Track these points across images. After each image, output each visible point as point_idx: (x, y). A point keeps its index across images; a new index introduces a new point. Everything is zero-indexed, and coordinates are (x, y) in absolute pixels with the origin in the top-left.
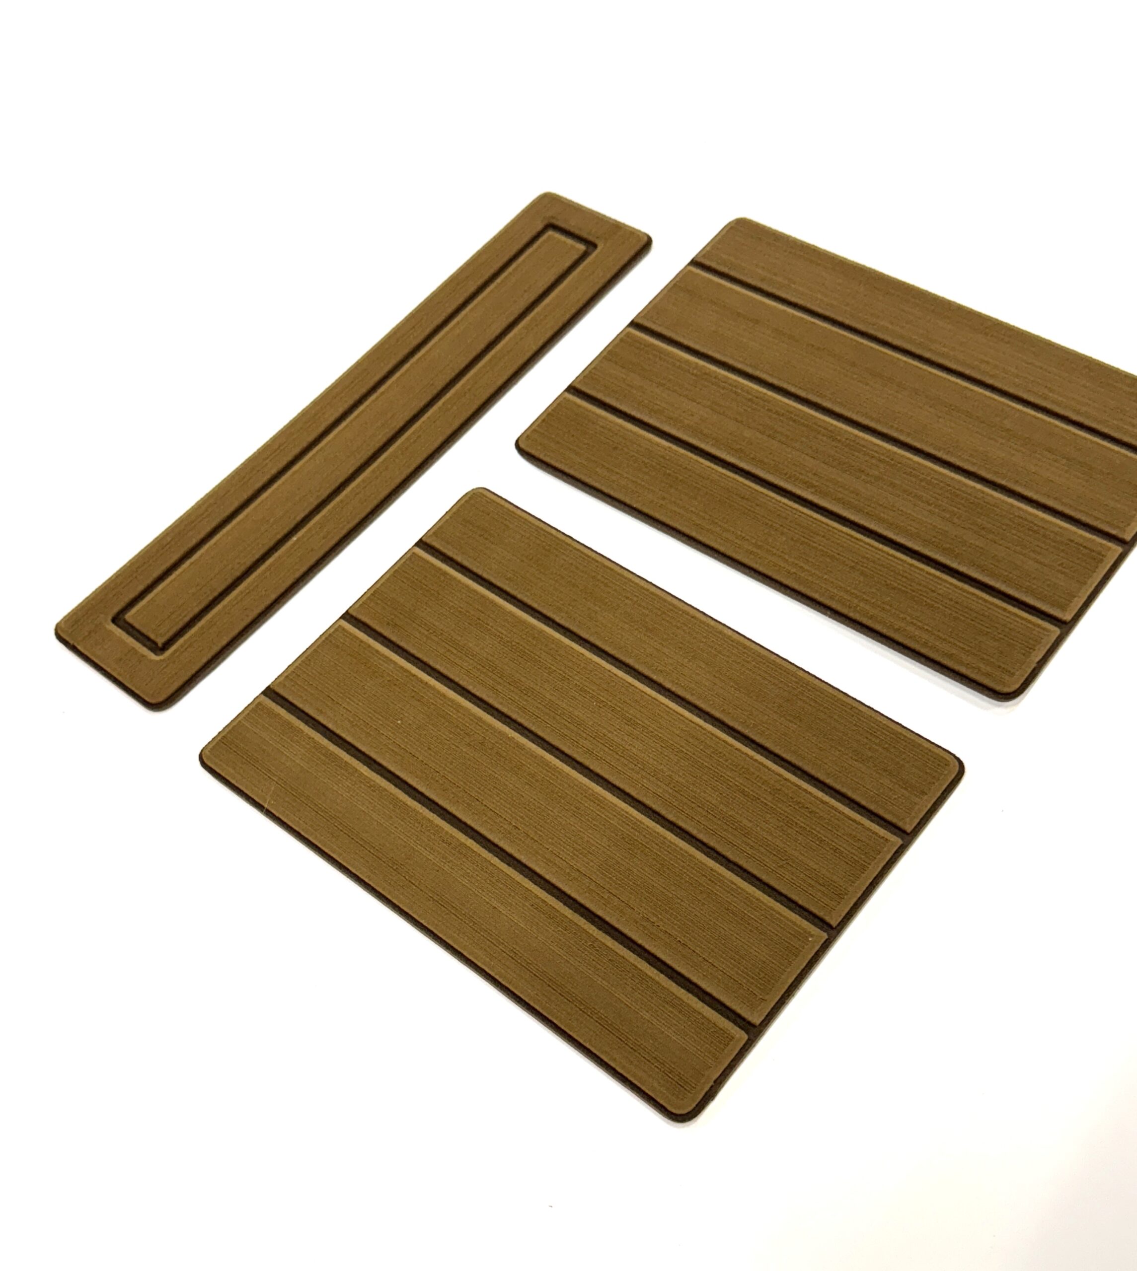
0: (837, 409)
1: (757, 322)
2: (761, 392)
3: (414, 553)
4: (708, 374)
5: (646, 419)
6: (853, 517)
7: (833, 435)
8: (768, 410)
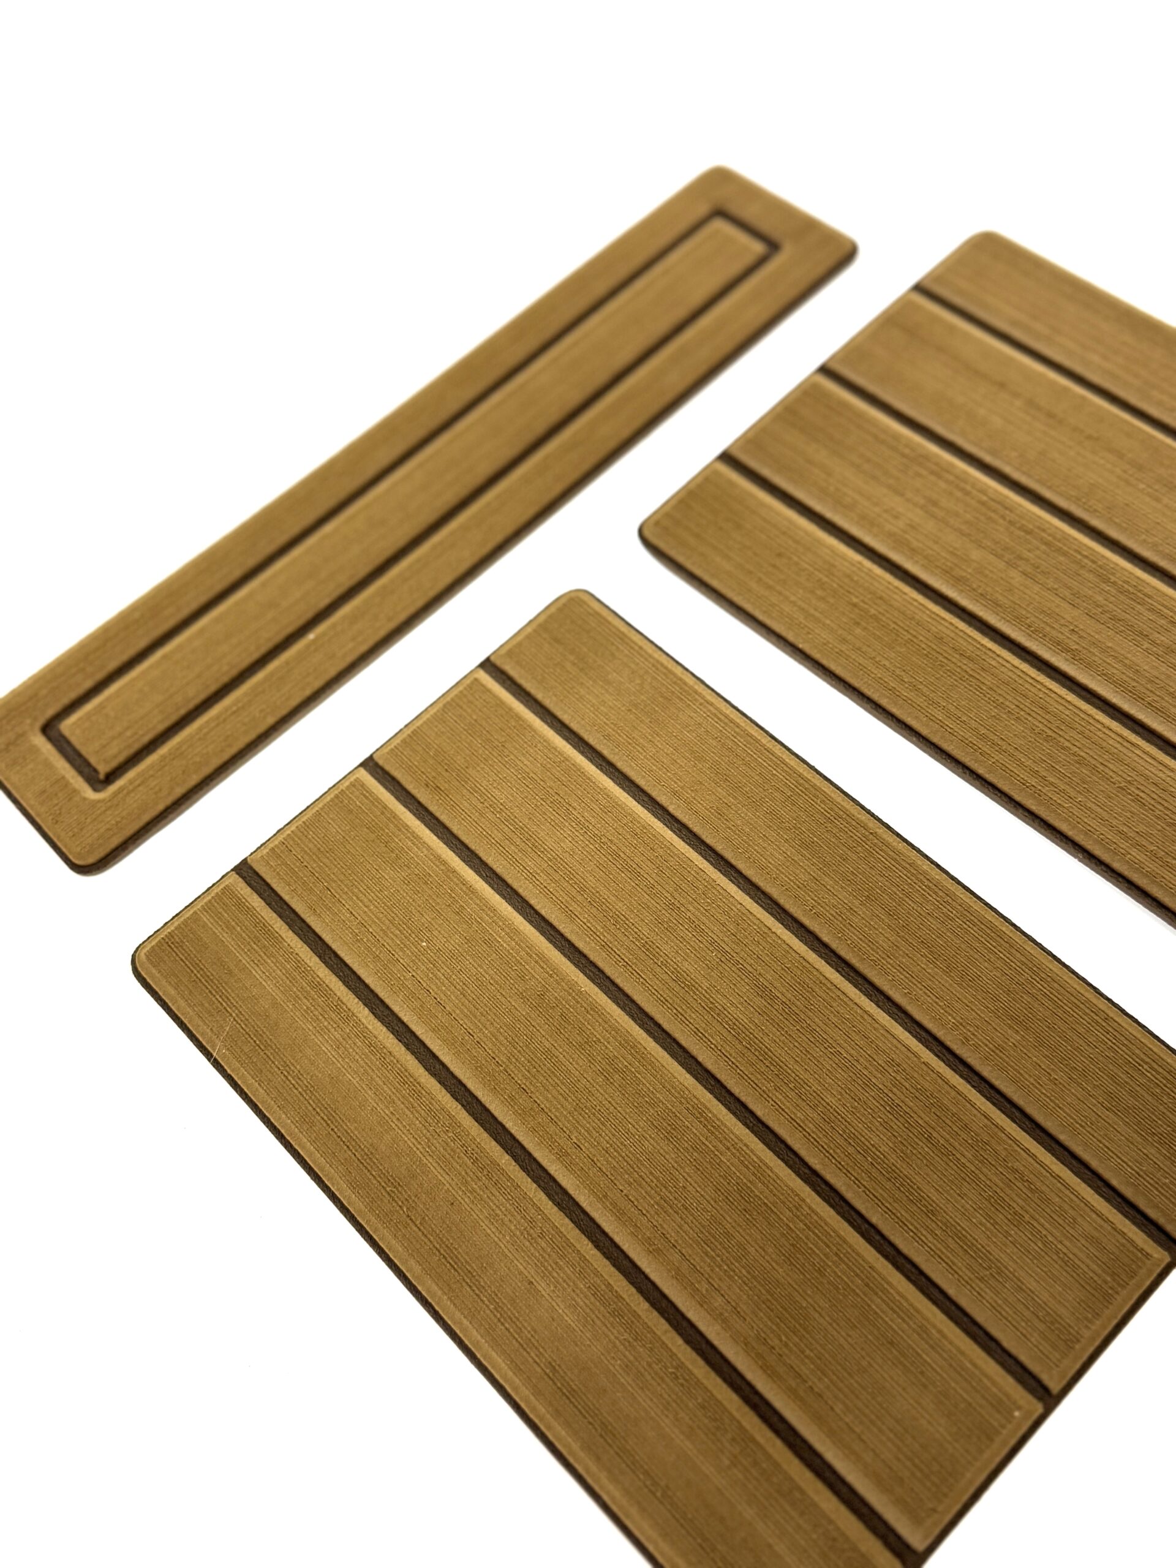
0: (1113, 533)
1: (1002, 385)
2: (1001, 494)
3: (476, 680)
4: (924, 458)
5: (829, 514)
6: (1126, 707)
7: (1104, 575)
8: (1010, 522)
